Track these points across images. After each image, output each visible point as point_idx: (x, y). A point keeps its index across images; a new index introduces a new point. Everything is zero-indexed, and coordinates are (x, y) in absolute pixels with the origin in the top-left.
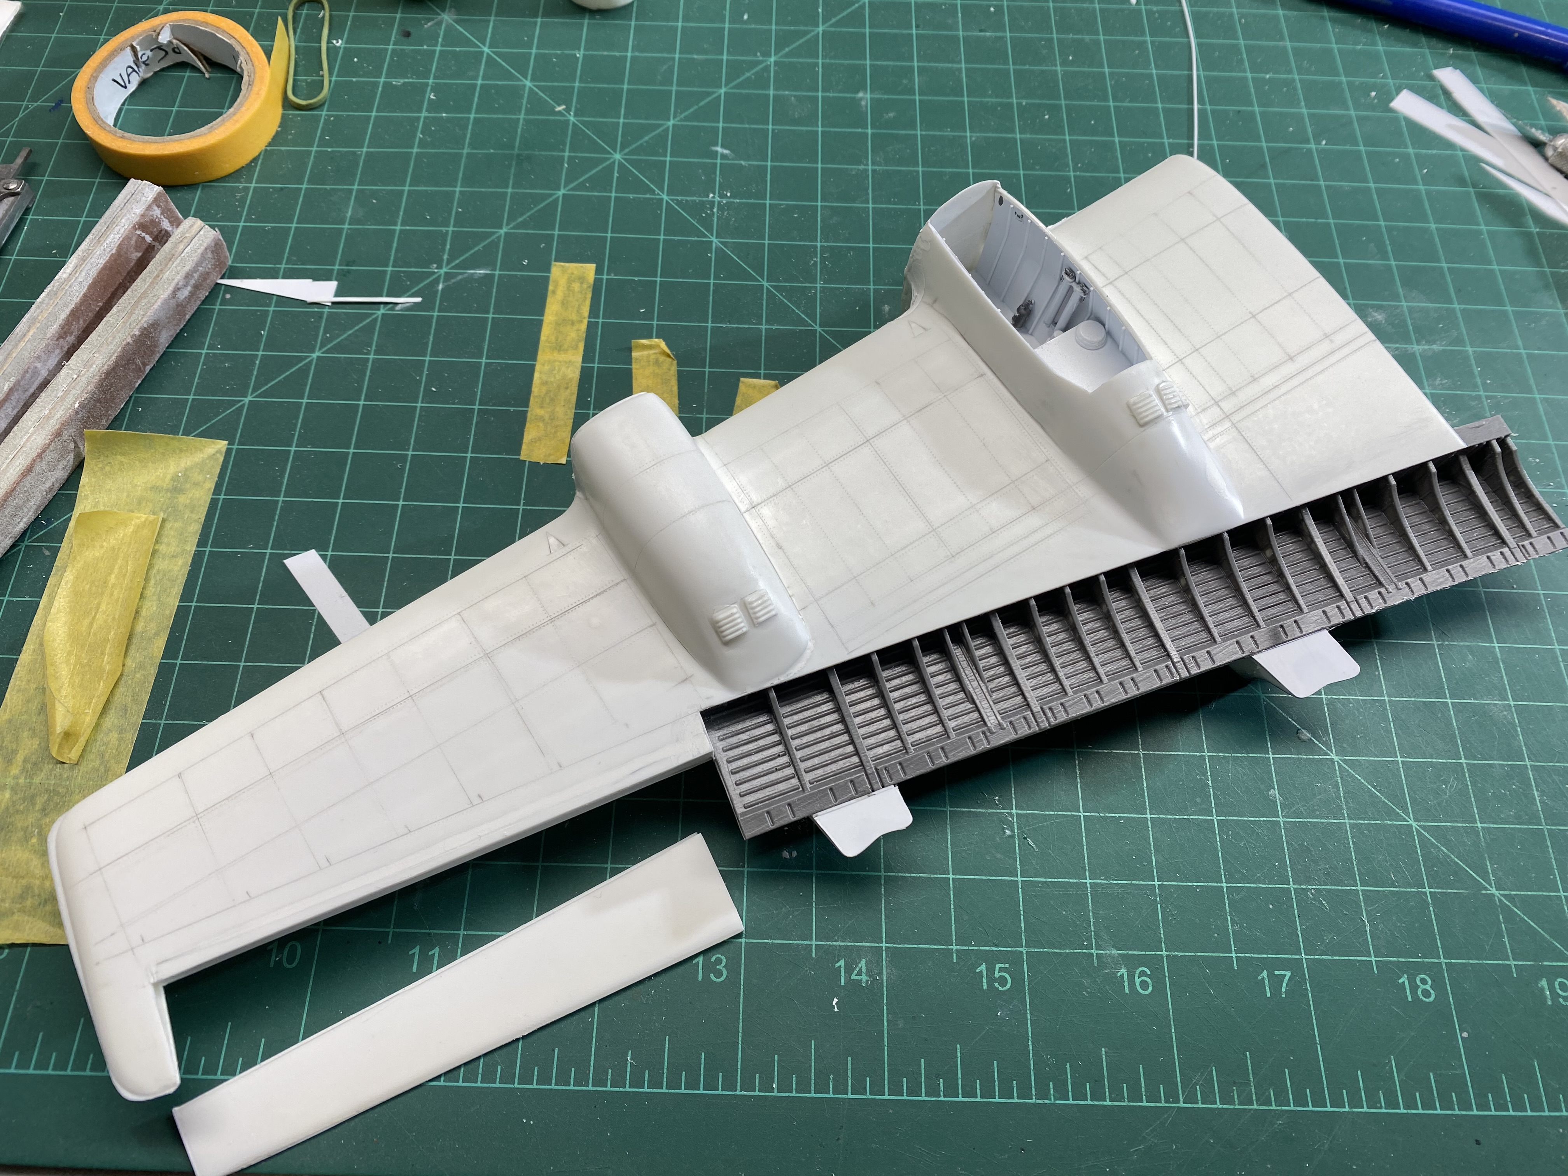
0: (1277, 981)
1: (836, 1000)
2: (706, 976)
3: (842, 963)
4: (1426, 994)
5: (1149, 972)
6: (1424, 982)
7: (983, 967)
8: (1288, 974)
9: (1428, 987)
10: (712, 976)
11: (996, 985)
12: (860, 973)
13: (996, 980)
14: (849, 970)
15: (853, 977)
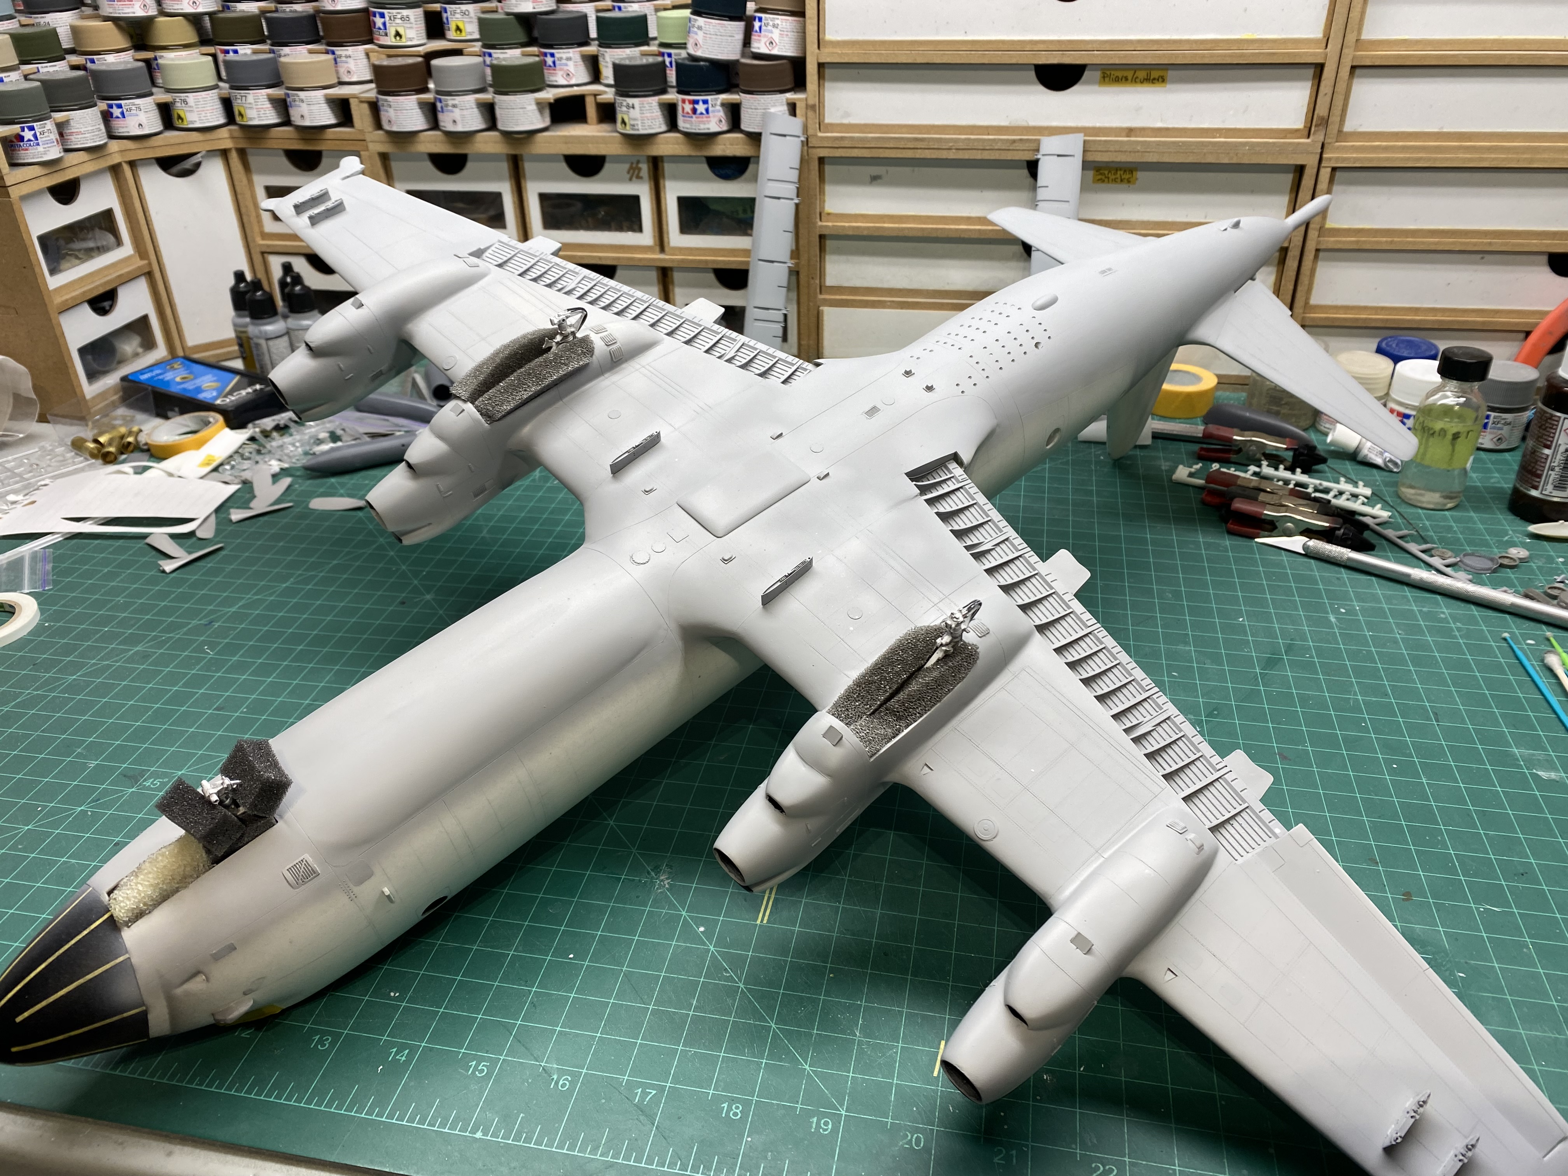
0: (645, 1094)
1: (381, 1067)
2: (316, 1045)
3: (395, 1050)
4: (735, 1114)
5: (570, 1079)
6: (737, 1108)
7: (474, 1063)
8: (654, 1092)
9: (738, 1111)
10: (319, 1046)
11: (477, 1073)
12: (402, 1056)
13: (479, 1071)
14: (397, 1053)
15: (397, 1057)
